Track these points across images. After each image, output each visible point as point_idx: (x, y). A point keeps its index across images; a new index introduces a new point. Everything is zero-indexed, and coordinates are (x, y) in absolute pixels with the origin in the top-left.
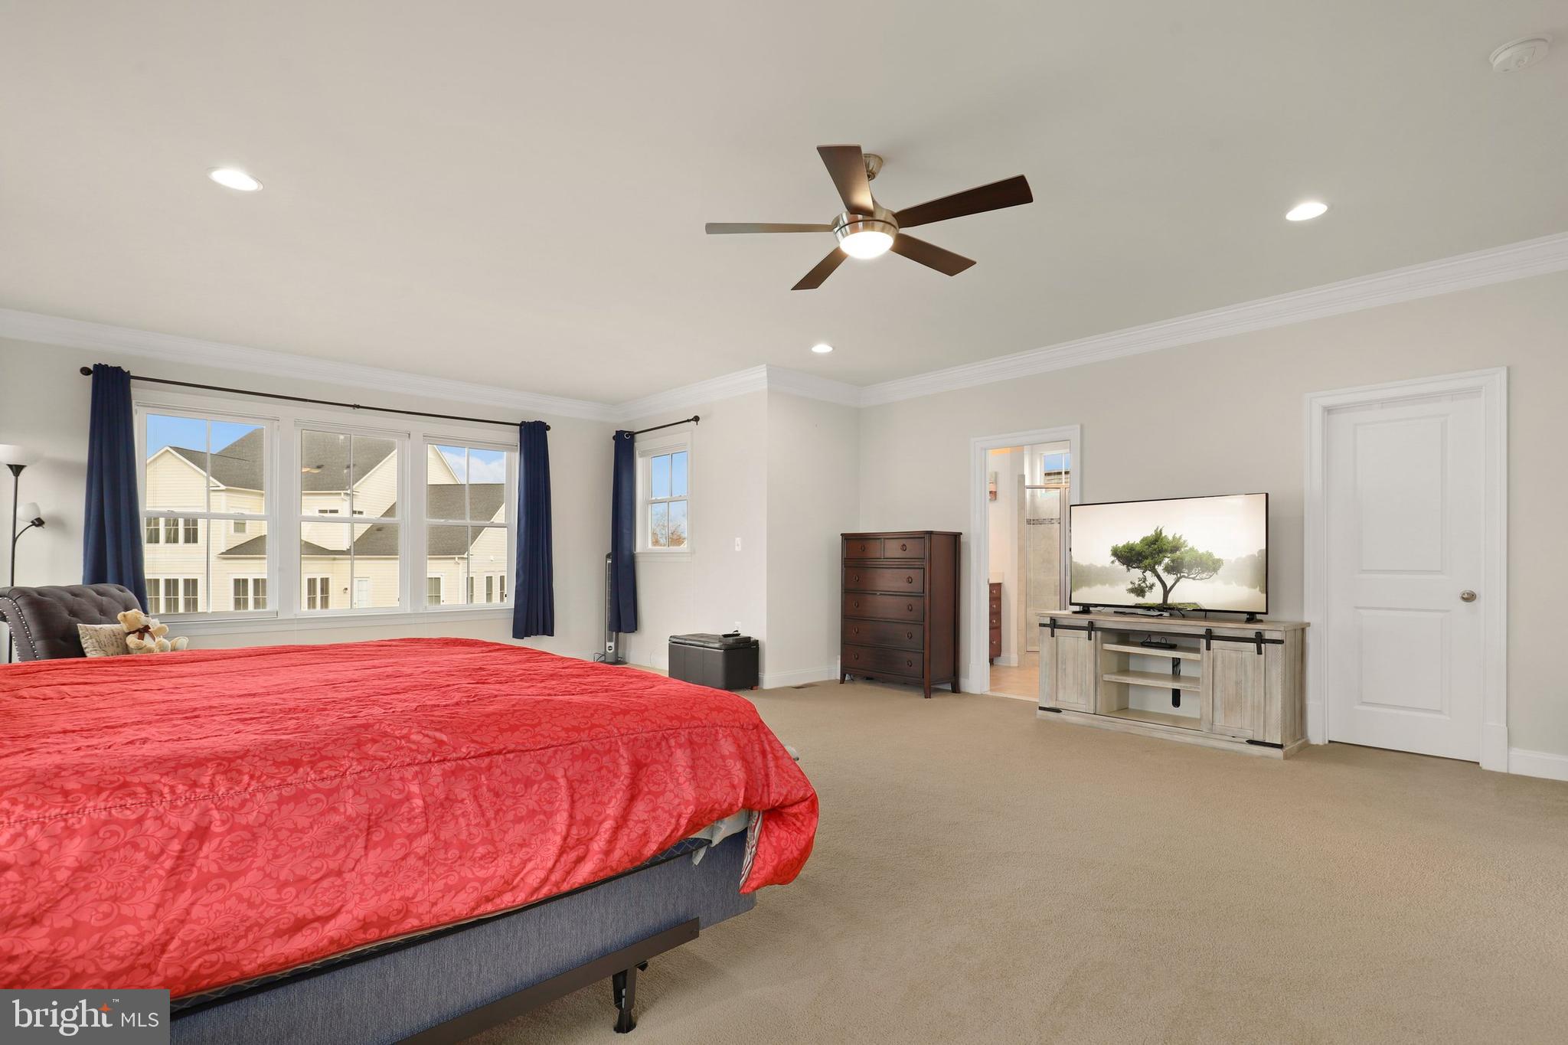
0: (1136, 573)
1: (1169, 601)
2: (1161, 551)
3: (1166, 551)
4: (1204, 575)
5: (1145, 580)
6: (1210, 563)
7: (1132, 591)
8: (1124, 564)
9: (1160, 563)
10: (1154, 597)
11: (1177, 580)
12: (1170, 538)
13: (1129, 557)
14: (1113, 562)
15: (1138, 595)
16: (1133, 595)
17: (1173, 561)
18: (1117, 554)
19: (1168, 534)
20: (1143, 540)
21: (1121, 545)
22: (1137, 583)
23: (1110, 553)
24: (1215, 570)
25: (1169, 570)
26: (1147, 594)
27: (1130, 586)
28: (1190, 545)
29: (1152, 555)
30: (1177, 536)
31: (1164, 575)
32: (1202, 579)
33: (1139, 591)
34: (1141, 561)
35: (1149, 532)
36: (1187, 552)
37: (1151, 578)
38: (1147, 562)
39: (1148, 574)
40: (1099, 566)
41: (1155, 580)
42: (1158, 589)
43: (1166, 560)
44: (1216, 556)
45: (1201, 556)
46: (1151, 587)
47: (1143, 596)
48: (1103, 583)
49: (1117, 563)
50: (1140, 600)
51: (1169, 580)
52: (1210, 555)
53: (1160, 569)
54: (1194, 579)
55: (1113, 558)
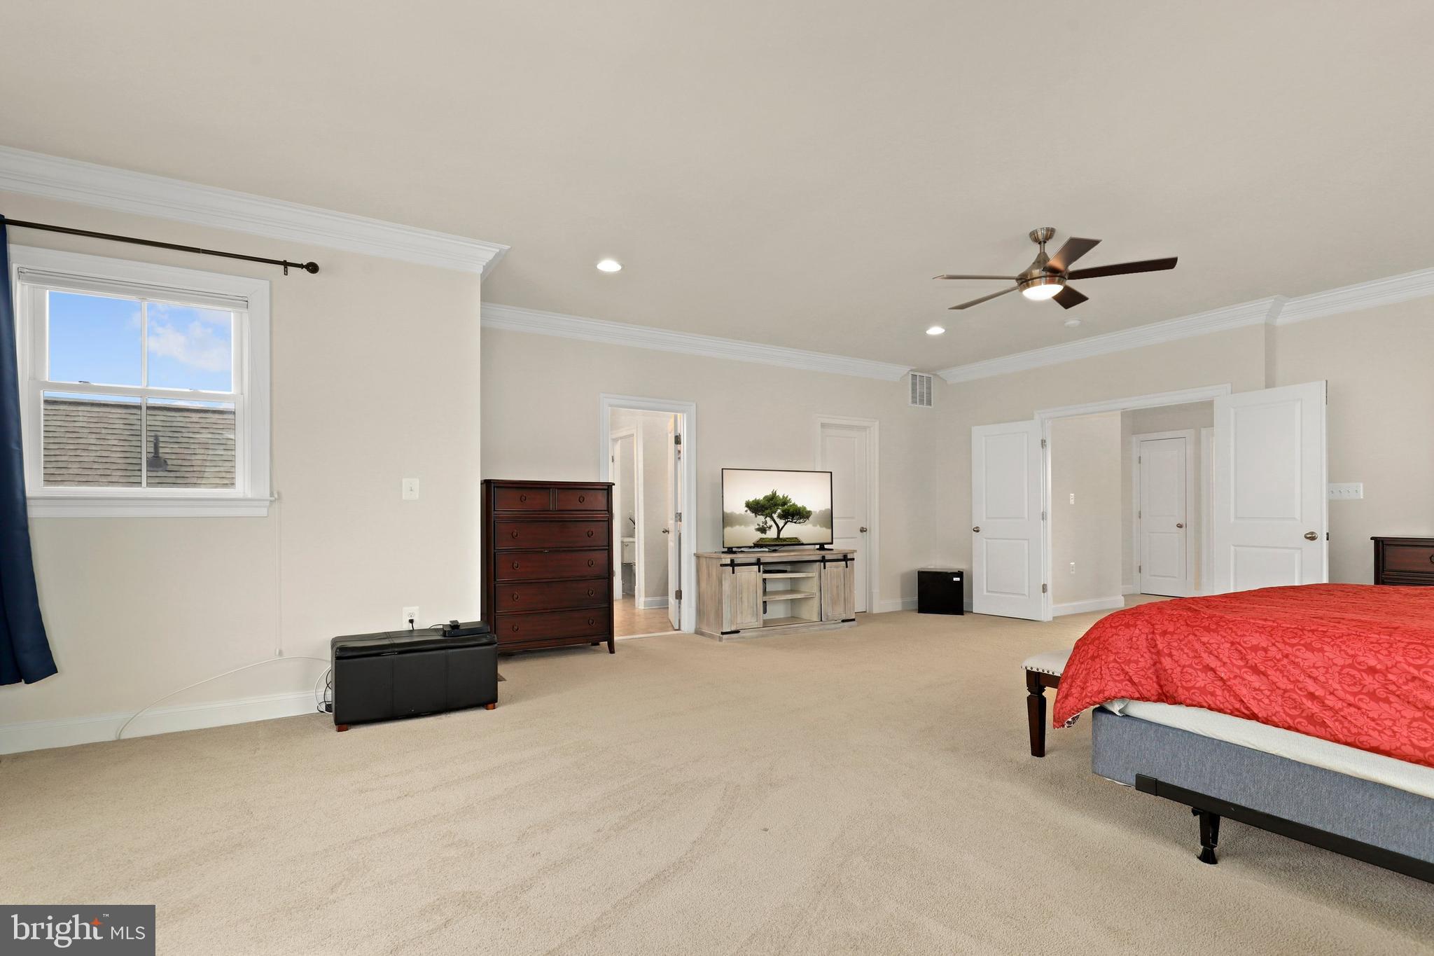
0: (761, 519)
1: (781, 536)
2: (776, 505)
3: (779, 505)
4: (801, 521)
5: (766, 523)
6: (804, 513)
7: (758, 530)
8: (753, 512)
9: (775, 512)
10: (772, 534)
11: (786, 524)
12: (781, 497)
13: (756, 508)
14: (746, 511)
15: (762, 533)
16: (759, 532)
17: (783, 511)
18: (748, 505)
19: (780, 494)
20: (764, 498)
21: (751, 500)
22: (761, 525)
23: (745, 505)
24: (808, 517)
25: (780, 517)
26: (768, 532)
27: (757, 527)
28: (793, 502)
29: (770, 507)
30: (785, 496)
31: (778, 520)
32: (800, 523)
33: (763, 530)
34: (764, 511)
35: (769, 493)
36: (791, 506)
37: (770, 522)
38: (767, 511)
39: (768, 519)
40: (738, 513)
41: (772, 523)
42: (774, 529)
43: (779, 511)
44: (808, 509)
45: (799, 509)
46: (770, 527)
47: (765, 533)
48: (740, 524)
49: (749, 512)
50: (763, 536)
51: (781, 523)
52: (805, 508)
53: (775, 516)
54: (795, 523)
55: (746, 509)
